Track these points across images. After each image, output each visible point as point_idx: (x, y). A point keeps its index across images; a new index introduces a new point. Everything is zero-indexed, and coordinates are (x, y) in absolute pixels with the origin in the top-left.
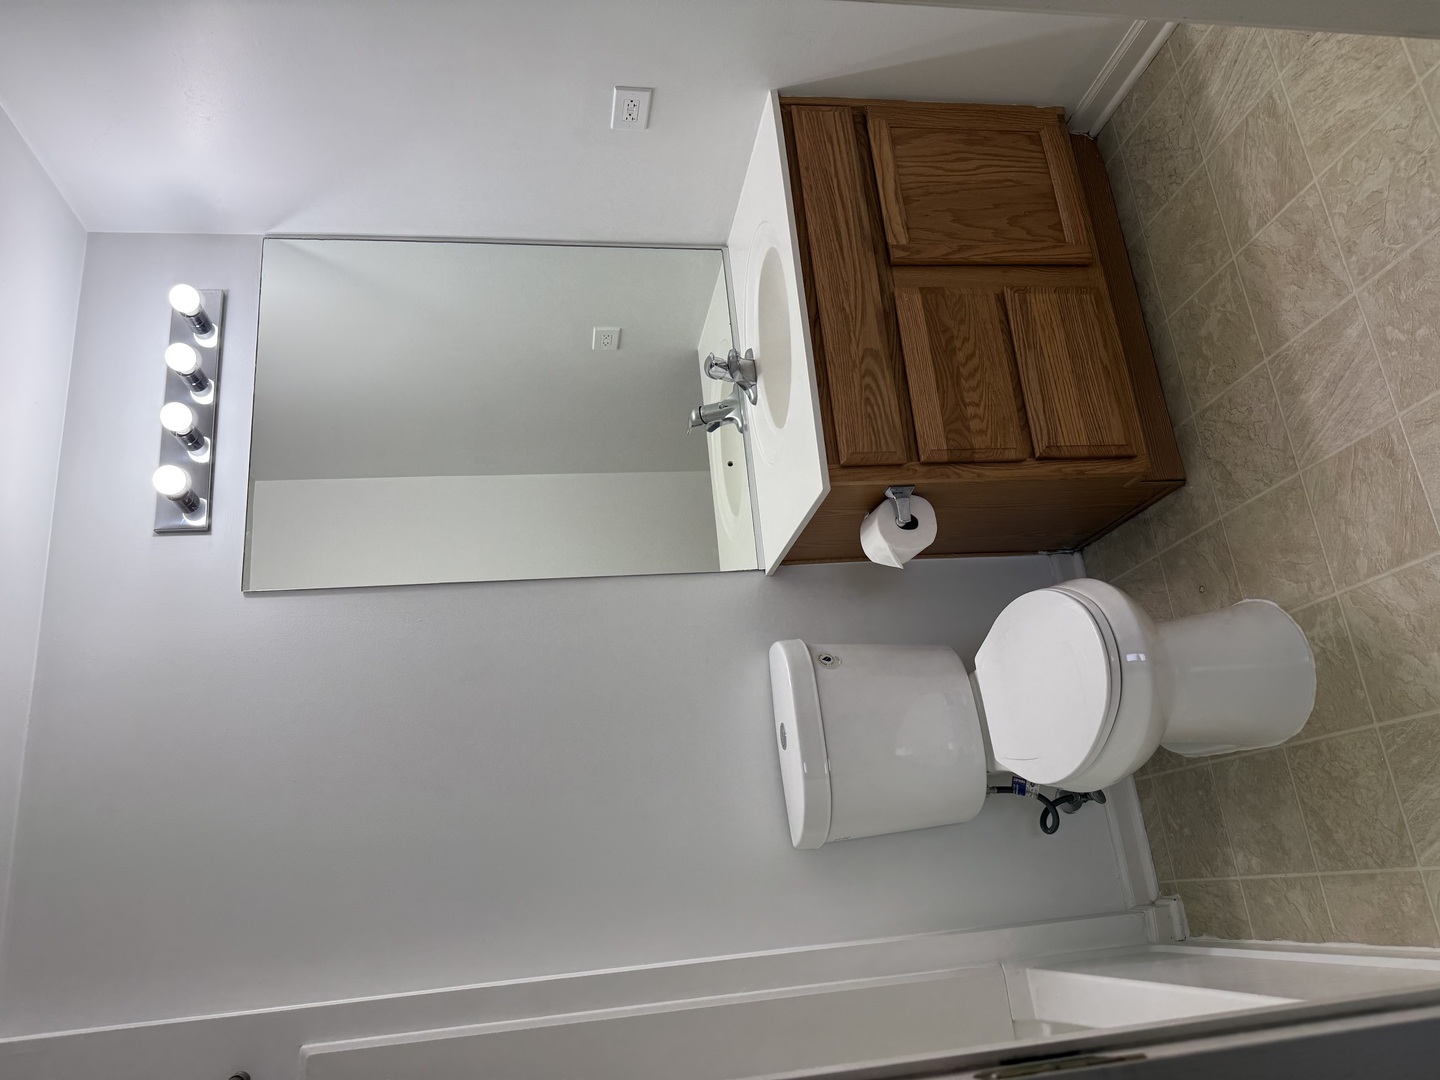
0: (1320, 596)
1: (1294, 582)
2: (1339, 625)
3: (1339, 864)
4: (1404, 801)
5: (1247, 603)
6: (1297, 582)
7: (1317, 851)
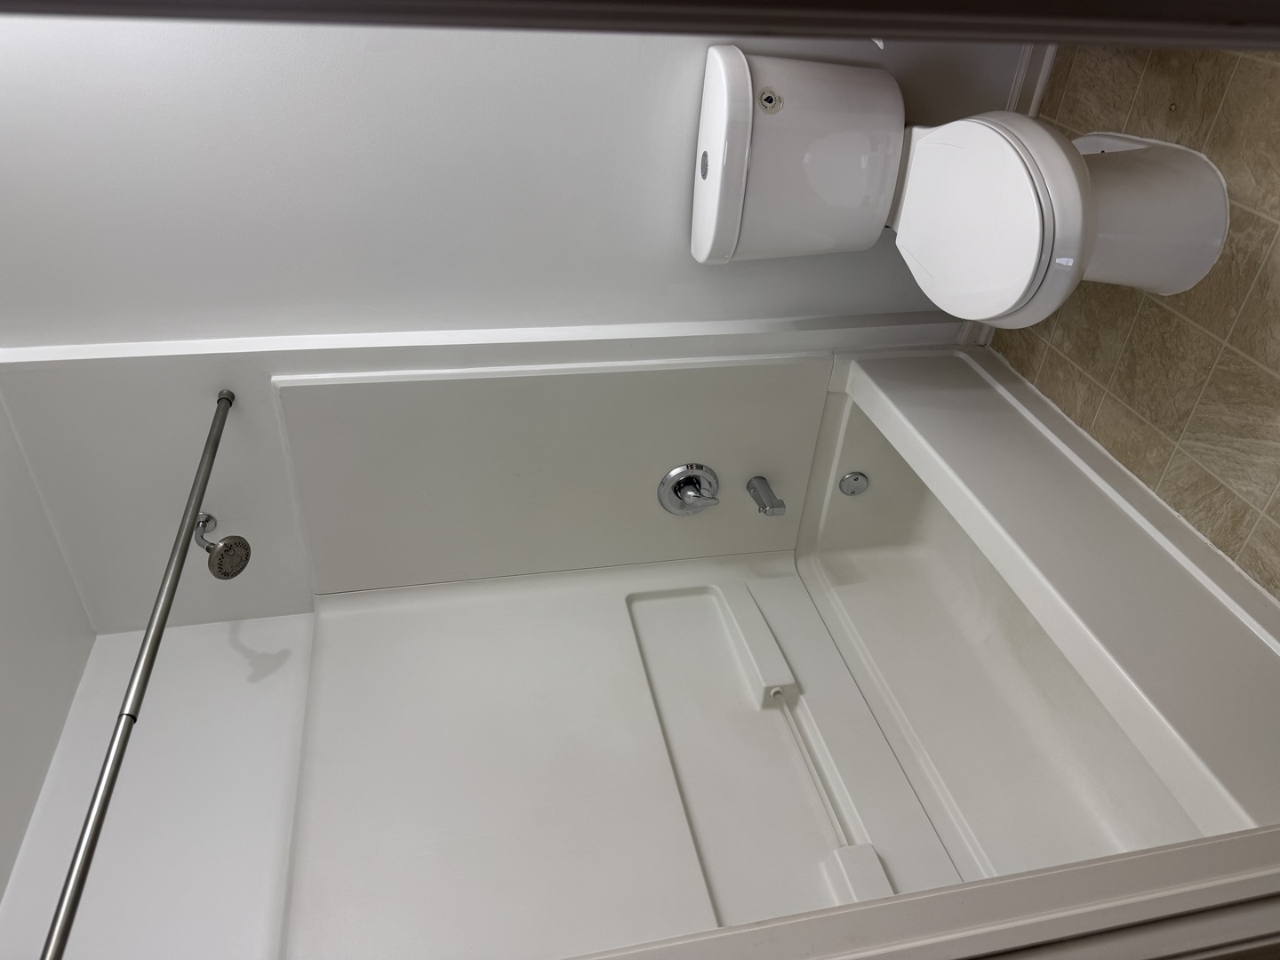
0: (1267, 213)
1: (1256, 181)
2: (1262, 249)
3: (1125, 397)
4: (1201, 403)
5: (1201, 159)
6: (1258, 182)
7: (1116, 377)
